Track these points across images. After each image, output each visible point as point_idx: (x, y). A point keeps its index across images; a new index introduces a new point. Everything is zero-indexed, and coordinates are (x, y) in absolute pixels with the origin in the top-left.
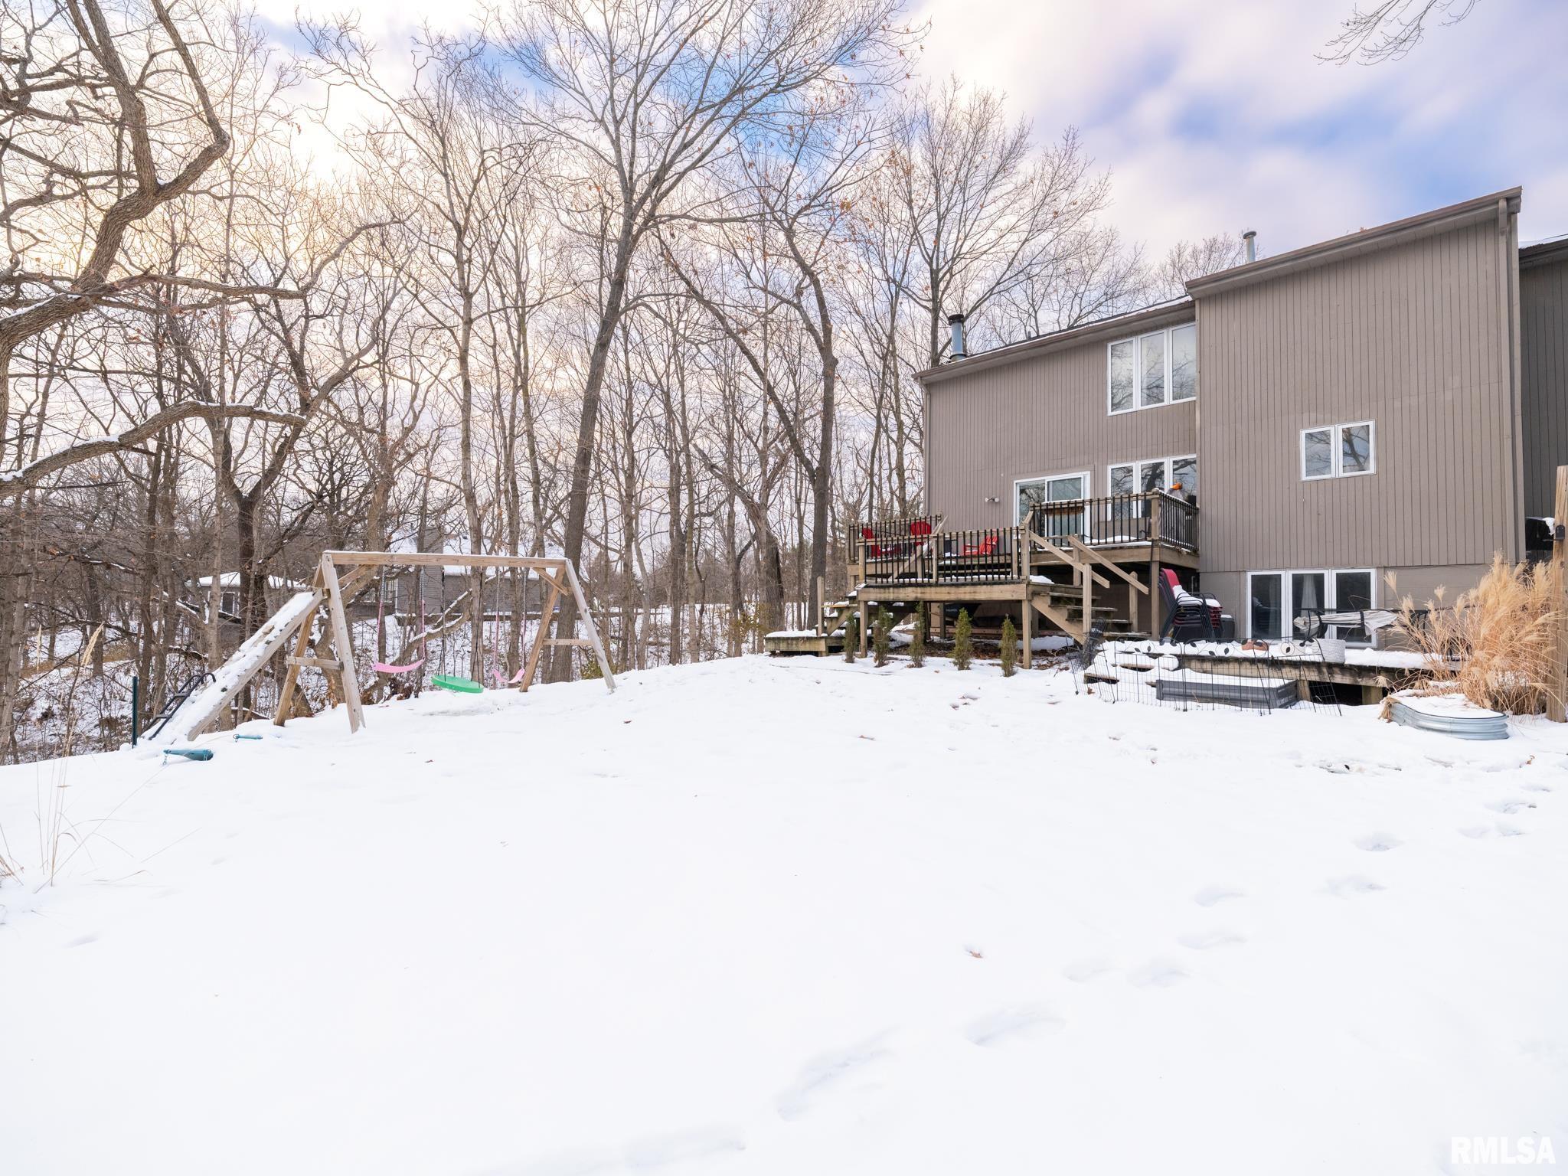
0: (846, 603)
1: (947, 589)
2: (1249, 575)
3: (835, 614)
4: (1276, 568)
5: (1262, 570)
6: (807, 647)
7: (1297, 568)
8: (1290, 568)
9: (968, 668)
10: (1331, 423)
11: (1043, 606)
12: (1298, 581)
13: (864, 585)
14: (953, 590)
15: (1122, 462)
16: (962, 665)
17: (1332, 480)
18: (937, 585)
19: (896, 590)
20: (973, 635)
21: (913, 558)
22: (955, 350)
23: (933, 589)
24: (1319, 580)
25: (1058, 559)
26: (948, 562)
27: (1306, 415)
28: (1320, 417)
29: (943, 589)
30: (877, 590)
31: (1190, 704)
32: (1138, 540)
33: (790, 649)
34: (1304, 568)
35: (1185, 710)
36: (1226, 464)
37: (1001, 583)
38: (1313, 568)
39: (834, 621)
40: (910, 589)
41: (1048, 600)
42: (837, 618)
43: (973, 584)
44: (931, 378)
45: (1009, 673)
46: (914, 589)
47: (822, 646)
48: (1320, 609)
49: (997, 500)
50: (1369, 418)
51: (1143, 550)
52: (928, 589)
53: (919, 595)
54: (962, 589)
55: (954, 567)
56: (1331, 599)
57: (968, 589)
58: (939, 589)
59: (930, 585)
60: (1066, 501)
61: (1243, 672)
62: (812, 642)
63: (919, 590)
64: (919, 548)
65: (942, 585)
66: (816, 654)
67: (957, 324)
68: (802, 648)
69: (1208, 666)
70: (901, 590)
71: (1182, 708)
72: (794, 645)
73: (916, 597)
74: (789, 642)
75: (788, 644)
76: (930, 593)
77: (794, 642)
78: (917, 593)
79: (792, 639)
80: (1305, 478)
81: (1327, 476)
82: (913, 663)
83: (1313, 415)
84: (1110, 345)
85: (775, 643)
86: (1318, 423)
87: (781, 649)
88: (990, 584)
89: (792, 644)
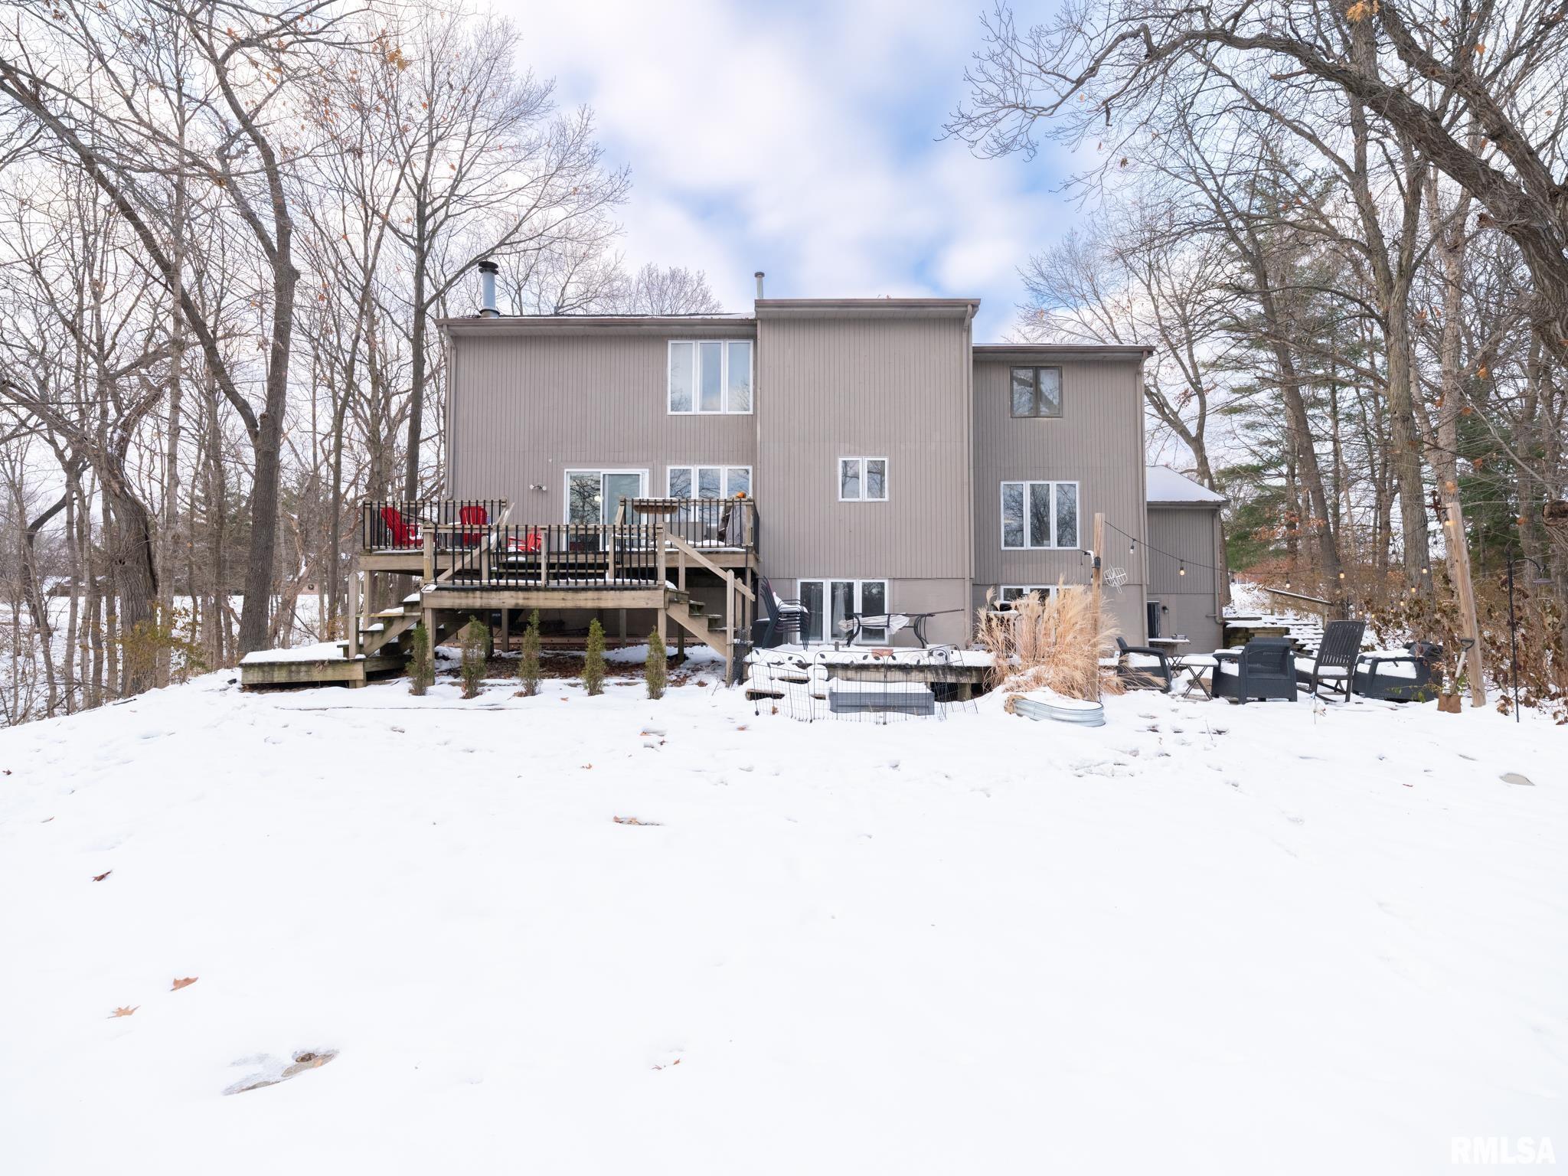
0: (400, 610)
1: (562, 594)
2: (799, 582)
3: (379, 626)
4: (820, 577)
5: (809, 577)
6: (330, 675)
7: (835, 577)
8: (829, 577)
9: (602, 692)
10: (860, 455)
11: (681, 615)
12: (834, 587)
13: (433, 587)
14: (570, 595)
15: (680, 464)
16: (594, 690)
17: (860, 503)
18: (546, 589)
19: (485, 594)
20: (544, 646)
21: (476, 552)
22: (485, 304)
23: (541, 594)
24: (850, 586)
25: (696, 561)
26: (512, 559)
27: (842, 444)
28: (852, 448)
29: (556, 594)
30: (456, 594)
31: (891, 715)
32: (733, 546)
33: (295, 679)
34: (840, 577)
35: (885, 723)
36: (781, 479)
37: (634, 589)
38: (846, 578)
39: (377, 637)
40: (507, 594)
41: (686, 608)
42: (382, 633)
43: (597, 589)
44: (460, 330)
45: (655, 694)
46: (513, 593)
47: (358, 672)
48: (850, 615)
49: (544, 488)
50: (885, 455)
51: (738, 556)
52: (534, 594)
53: (521, 602)
54: (582, 595)
55: (521, 565)
56: (858, 607)
57: (590, 594)
58: (549, 594)
59: (537, 589)
60: (661, 499)
62: (338, 668)
63: (521, 594)
64: (484, 539)
65: (554, 589)
66: (344, 684)
67: (489, 274)
68: (317, 677)
69: (850, 674)
70: (494, 594)
71: (882, 720)
72: (302, 674)
73: (517, 604)
74: (294, 668)
75: (291, 672)
76: (538, 599)
77: (303, 669)
78: (517, 598)
79: (300, 664)
80: (841, 499)
81: (857, 500)
82: (522, 689)
83: (847, 445)
84: (670, 342)
85: (263, 672)
86: (849, 453)
87: (276, 680)
88: (619, 589)
89: (299, 672)
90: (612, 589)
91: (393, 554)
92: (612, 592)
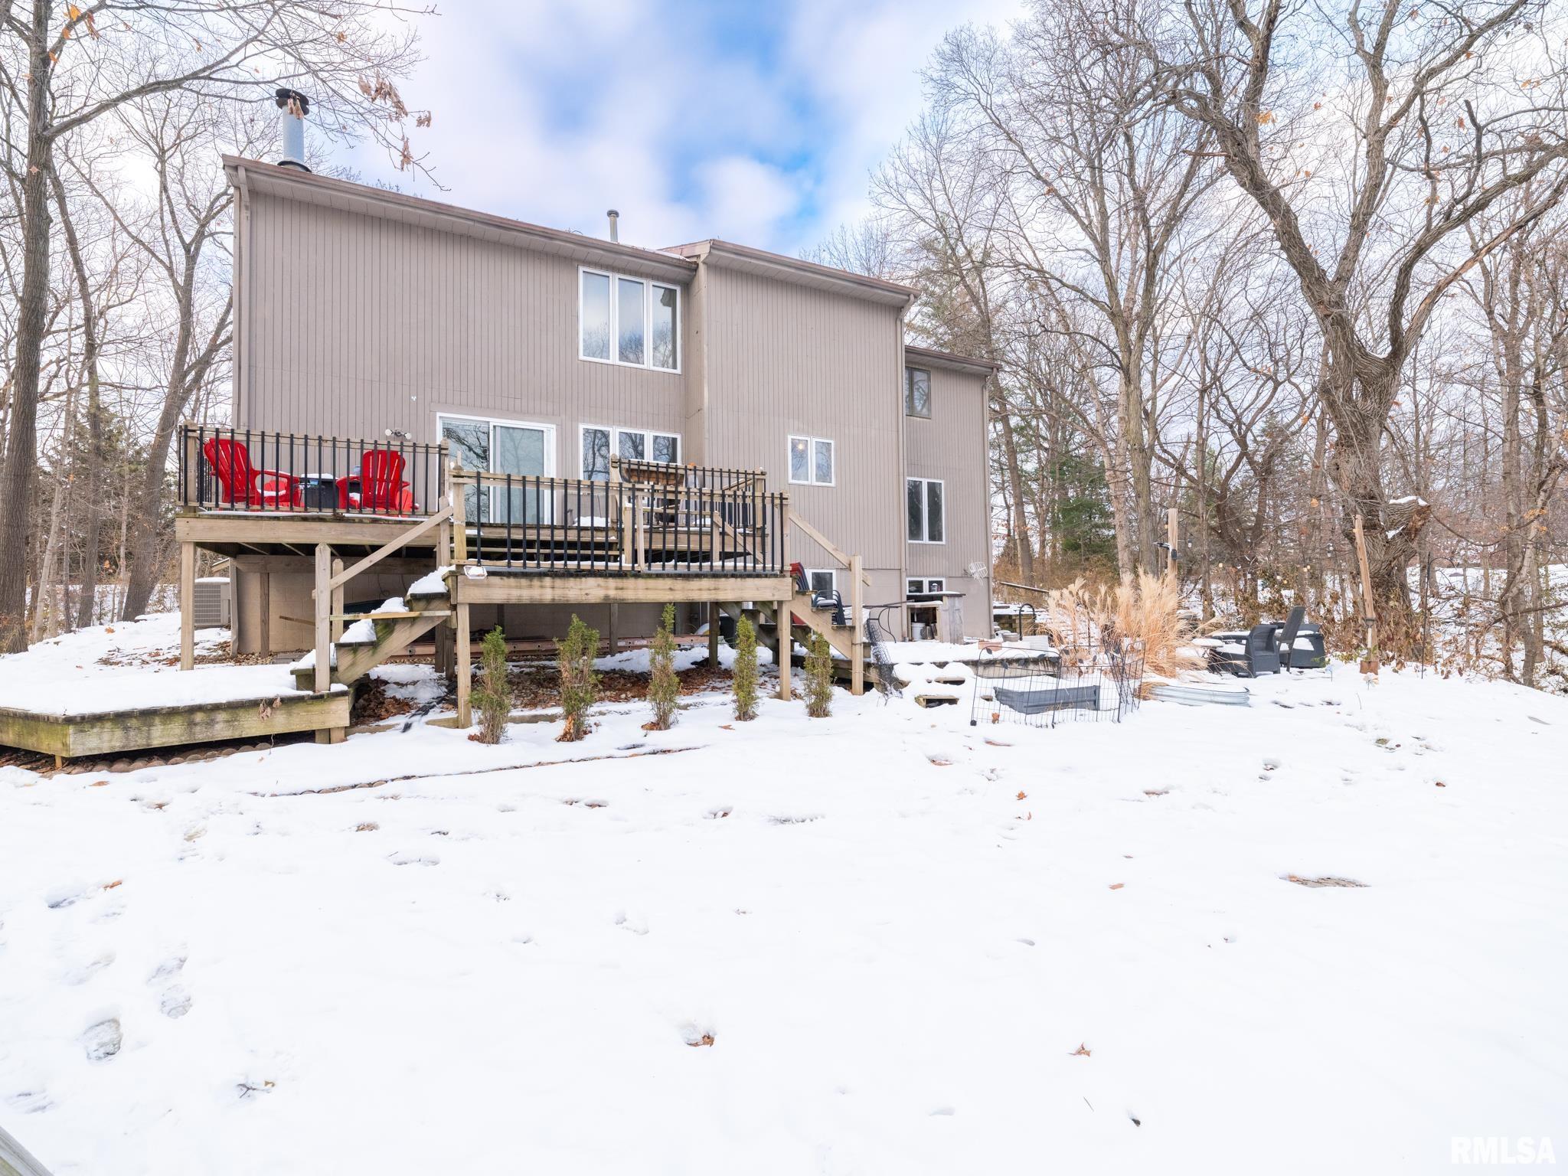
1: (669, 582)
6: (281, 723)
10: (805, 433)
11: (803, 609)
14: (679, 584)
15: (596, 424)
16: (748, 711)
17: (809, 487)
19: (558, 582)
23: (641, 582)
27: (791, 420)
28: (801, 427)
33: (201, 735)
46: (600, 581)
47: (335, 715)
50: (831, 438)
53: (612, 593)
54: (695, 584)
57: (705, 583)
58: (651, 583)
59: (636, 575)
61: (1007, 674)
62: (287, 710)
63: (612, 582)
68: (252, 725)
70: (572, 582)
72: (218, 727)
73: (607, 597)
74: (199, 717)
75: (192, 724)
76: (635, 589)
77: (221, 716)
78: (607, 588)
79: (217, 708)
80: (791, 481)
81: (805, 483)
82: (651, 717)
83: (796, 422)
84: (581, 269)
85: (126, 729)
86: (799, 431)
87: (156, 743)
88: (742, 576)
89: (211, 723)
90: (733, 576)
91: (246, 518)
92: (732, 580)
